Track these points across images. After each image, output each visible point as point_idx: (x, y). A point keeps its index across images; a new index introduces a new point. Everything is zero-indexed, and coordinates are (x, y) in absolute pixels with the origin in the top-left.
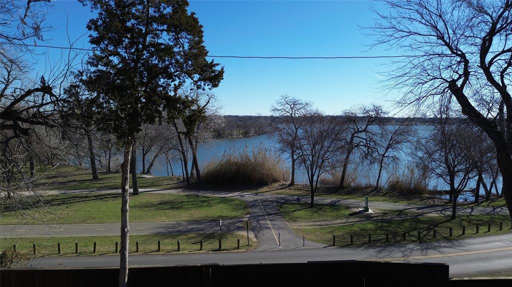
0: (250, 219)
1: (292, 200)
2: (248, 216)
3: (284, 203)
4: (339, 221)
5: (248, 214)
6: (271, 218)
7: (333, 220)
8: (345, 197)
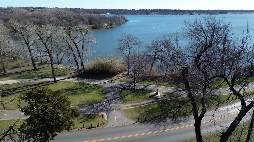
0: (106, 103)
1: (126, 87)
2: (106, 100)
3: (123, 89)
4: (144, 102)
5: (106, 98)
6: (116, 102)
7: (141, 101)
8: (150, 83)
